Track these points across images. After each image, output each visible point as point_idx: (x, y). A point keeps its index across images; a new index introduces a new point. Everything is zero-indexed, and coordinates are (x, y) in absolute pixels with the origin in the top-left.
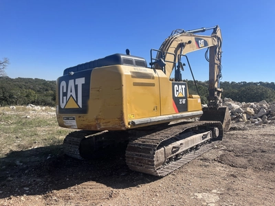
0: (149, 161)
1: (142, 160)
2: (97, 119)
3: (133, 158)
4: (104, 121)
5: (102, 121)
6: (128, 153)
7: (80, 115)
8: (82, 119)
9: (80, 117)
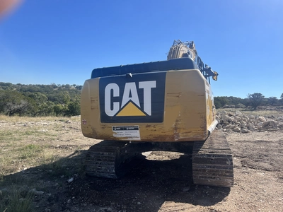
0: (227, 172)
1: (217, 171)
2: (176, 129)
3: (204, 170)
4: (184, 131)
5: (182, 131)
6: (195, 166)
7: (149, 124)
8: (153, 128)
9: (147, 126)
